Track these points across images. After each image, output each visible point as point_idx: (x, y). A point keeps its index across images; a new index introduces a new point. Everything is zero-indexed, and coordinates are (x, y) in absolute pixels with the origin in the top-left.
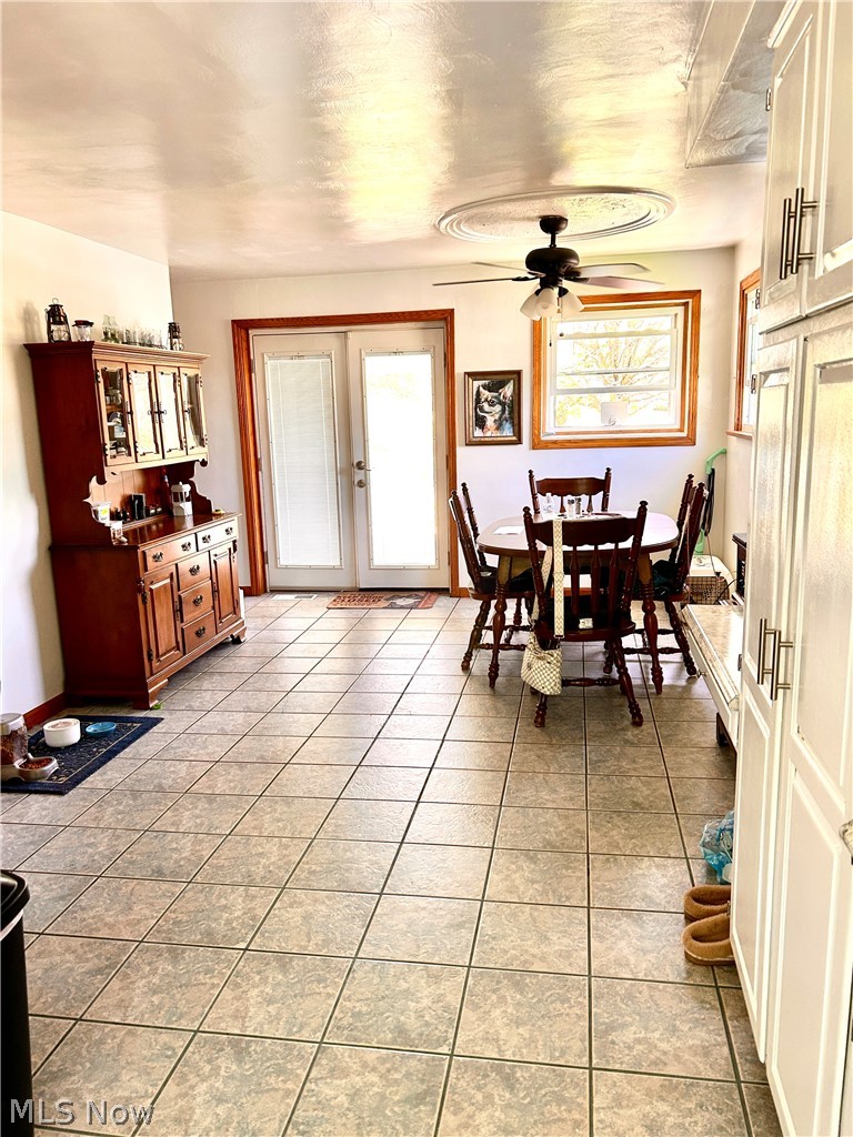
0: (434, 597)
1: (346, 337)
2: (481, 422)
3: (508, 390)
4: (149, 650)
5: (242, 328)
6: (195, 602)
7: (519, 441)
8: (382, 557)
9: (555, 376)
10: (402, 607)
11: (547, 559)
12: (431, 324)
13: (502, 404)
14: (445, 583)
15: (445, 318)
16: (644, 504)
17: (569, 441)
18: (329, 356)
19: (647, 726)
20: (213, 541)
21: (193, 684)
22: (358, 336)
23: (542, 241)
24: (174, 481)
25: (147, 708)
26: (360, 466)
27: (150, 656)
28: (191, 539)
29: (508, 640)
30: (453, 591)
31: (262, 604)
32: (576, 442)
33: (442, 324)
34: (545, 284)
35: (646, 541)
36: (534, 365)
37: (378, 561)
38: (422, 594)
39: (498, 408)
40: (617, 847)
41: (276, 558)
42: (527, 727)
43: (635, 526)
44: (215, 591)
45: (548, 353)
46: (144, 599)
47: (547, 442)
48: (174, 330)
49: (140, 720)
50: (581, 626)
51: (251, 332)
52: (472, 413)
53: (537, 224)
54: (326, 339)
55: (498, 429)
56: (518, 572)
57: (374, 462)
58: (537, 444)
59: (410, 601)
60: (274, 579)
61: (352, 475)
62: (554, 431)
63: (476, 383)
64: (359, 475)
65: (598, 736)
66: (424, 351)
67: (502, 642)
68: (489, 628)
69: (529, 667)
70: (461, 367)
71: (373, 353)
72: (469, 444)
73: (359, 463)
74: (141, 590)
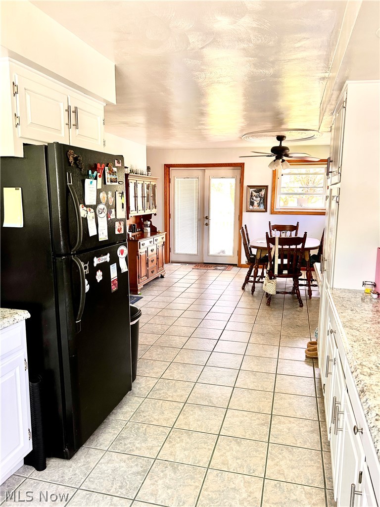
0: (231, 267)
1: (205, 172)
2: (252, 204)
3: (263, 192)
4: (139, 275)
5: (168, 167)
6: (152, 261)
7: (266, 211)
8: (212, 252)
9: (281, 188)
10: (220, 270)
11: (273, 250)
12: (236, 168)
13: (260, 197)
14: (236, 263)
15: (241, 166)
16: (306, 233)
17: (285, 212)
18: (198, 178)
19: (305, 307)
20: (158, 241)
21: (150, 288)
22: (209, 171)
23: (277, 144)
24: (145, 220)
25: (137, 294)
26: (207, 218)
27: (139, 277)
28: (152, 240)
29: (259, 280)
30: (239, 265)
31: (169, 266)
32: (287, 212)
33: (240, 168)
34: (277, 158)
35: (306, 246)
36: (273, 184)
37: (211, 253)
38: (227, 266)
39: (259, 199)
40: (290, 334)
41: (174, 250)
42: (264, 306)
43: (303, 240)
44: (158, 258)
45: (278, 181)
46: (138, 257)
47: (277, 212)
48: (148, 168)
49: (136, 297)
50: (284, 273)
51: (171, 168)
52: (249, 200)
53: (276, 137)
54: (197, 172)
55: (258, 206)
56: (263, 255)
57: (212, 217)
58: (273, 212)
59: (223, 268)
60: (173, 258)
61: (204, 220)
62: (279, 208)
63: (251, 190)
64: (206, 221)
65: (288, 309)
66: (233, 177)
67: (256, 280)
68: (252, 276)
69: (266, 285)
70: (246, 184)
71: (214, 177)
72: (248, 211)
73: (207, 217)
74: (138, 255)
